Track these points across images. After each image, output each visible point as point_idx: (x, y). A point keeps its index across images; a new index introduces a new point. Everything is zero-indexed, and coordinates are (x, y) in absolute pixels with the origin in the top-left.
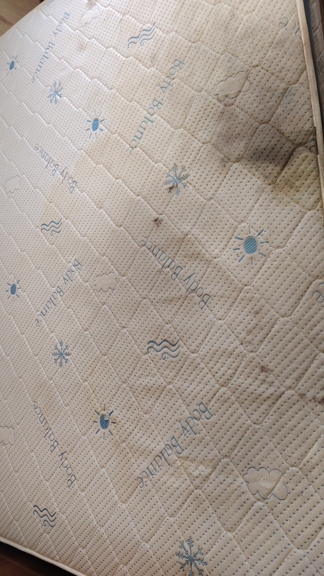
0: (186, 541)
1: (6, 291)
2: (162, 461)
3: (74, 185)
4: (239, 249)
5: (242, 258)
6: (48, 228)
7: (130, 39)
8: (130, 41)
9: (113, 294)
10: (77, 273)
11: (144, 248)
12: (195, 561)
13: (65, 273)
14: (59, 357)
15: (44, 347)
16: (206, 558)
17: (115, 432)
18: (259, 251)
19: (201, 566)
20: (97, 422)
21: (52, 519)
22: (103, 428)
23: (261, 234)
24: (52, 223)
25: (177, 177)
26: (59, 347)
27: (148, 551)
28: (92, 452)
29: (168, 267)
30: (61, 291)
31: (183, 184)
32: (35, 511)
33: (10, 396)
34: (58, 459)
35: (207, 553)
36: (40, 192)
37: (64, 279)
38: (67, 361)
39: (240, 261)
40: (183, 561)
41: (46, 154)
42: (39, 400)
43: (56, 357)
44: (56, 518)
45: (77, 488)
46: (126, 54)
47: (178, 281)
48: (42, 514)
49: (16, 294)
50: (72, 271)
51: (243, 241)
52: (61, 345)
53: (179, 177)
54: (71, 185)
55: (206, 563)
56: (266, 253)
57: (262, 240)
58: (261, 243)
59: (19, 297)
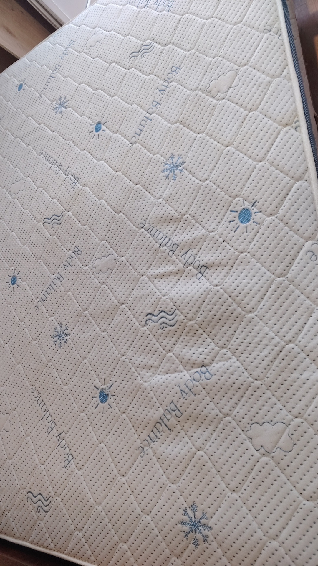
0: (190, 507)
1: (7, 283)
2: (163, 428)
3: (76, 181)
4: (234, 221)
5: (237, 229)
6: (49, 221)
7: (132, 53)
8: (131, 56)
9: (112, 274)
10: (77, 259)
11: (143, 230)
12: (200, 528)
13: (64, 260)
14: (58, 338)
15: (43, 332)
16: (211, 523)
17: (114, 405)
18: (254, 220)
19: (205, 532)
20: (96, 397)
21: (46, 503)
22: (102, 402)
23: (255, 205)
24: (54, 216)
25: (174, 165)
26: (59, 329)
27: (149, 524)
28: (90, 428)
29: (166, 245)
30: (61, 276)
31: (179, 170)
32: (29, 497)
33: (7, 383)
34: (55, 439)
35: (211, 517)
36: (44, 191)
37: (64, 265)
38: (67, 341)
39: (235, 232)
40: (187, 529)
41: (50, 157)
42: (37, 383)
43: (55, 339)
44: (51, 502)
45: (75, 467)
46: (127, 67)
47: (175, 257)
48: (35, 500)
49: (16, 284)
50: (72, 258)
51: (238, 213)
52: (61, 327)
53: (176, 165)
54: (74, 181)
55: (211, 528)
56: (259, 221)
57: (255, 210)
58: (255, 213)
59: (19, 287)
